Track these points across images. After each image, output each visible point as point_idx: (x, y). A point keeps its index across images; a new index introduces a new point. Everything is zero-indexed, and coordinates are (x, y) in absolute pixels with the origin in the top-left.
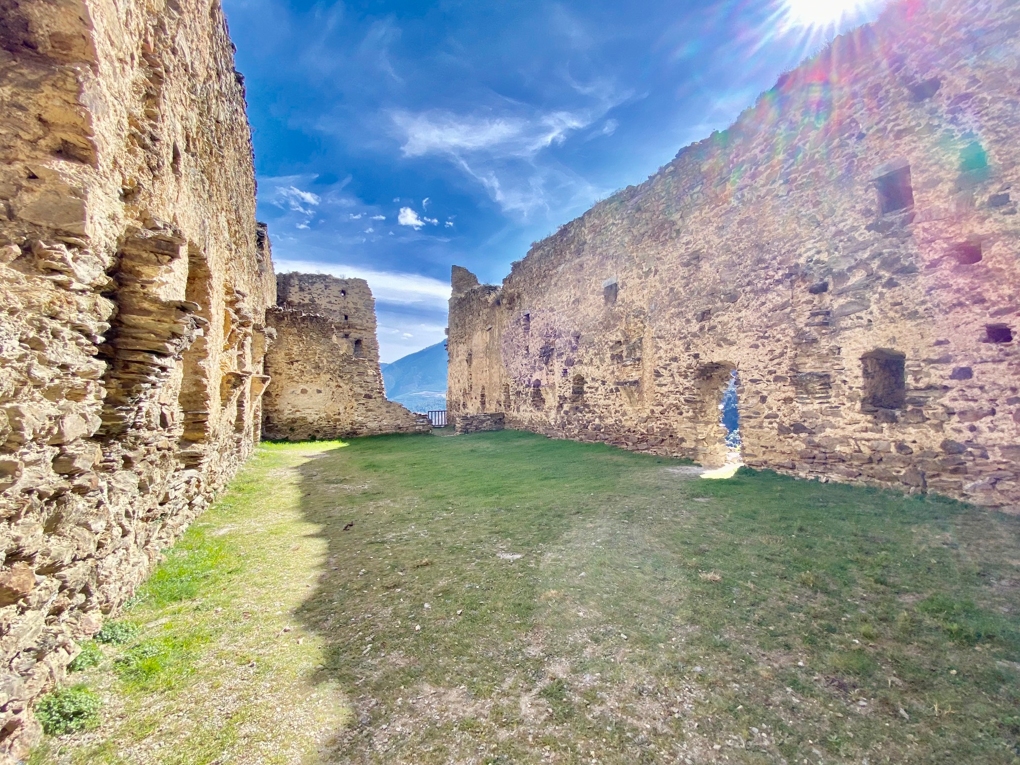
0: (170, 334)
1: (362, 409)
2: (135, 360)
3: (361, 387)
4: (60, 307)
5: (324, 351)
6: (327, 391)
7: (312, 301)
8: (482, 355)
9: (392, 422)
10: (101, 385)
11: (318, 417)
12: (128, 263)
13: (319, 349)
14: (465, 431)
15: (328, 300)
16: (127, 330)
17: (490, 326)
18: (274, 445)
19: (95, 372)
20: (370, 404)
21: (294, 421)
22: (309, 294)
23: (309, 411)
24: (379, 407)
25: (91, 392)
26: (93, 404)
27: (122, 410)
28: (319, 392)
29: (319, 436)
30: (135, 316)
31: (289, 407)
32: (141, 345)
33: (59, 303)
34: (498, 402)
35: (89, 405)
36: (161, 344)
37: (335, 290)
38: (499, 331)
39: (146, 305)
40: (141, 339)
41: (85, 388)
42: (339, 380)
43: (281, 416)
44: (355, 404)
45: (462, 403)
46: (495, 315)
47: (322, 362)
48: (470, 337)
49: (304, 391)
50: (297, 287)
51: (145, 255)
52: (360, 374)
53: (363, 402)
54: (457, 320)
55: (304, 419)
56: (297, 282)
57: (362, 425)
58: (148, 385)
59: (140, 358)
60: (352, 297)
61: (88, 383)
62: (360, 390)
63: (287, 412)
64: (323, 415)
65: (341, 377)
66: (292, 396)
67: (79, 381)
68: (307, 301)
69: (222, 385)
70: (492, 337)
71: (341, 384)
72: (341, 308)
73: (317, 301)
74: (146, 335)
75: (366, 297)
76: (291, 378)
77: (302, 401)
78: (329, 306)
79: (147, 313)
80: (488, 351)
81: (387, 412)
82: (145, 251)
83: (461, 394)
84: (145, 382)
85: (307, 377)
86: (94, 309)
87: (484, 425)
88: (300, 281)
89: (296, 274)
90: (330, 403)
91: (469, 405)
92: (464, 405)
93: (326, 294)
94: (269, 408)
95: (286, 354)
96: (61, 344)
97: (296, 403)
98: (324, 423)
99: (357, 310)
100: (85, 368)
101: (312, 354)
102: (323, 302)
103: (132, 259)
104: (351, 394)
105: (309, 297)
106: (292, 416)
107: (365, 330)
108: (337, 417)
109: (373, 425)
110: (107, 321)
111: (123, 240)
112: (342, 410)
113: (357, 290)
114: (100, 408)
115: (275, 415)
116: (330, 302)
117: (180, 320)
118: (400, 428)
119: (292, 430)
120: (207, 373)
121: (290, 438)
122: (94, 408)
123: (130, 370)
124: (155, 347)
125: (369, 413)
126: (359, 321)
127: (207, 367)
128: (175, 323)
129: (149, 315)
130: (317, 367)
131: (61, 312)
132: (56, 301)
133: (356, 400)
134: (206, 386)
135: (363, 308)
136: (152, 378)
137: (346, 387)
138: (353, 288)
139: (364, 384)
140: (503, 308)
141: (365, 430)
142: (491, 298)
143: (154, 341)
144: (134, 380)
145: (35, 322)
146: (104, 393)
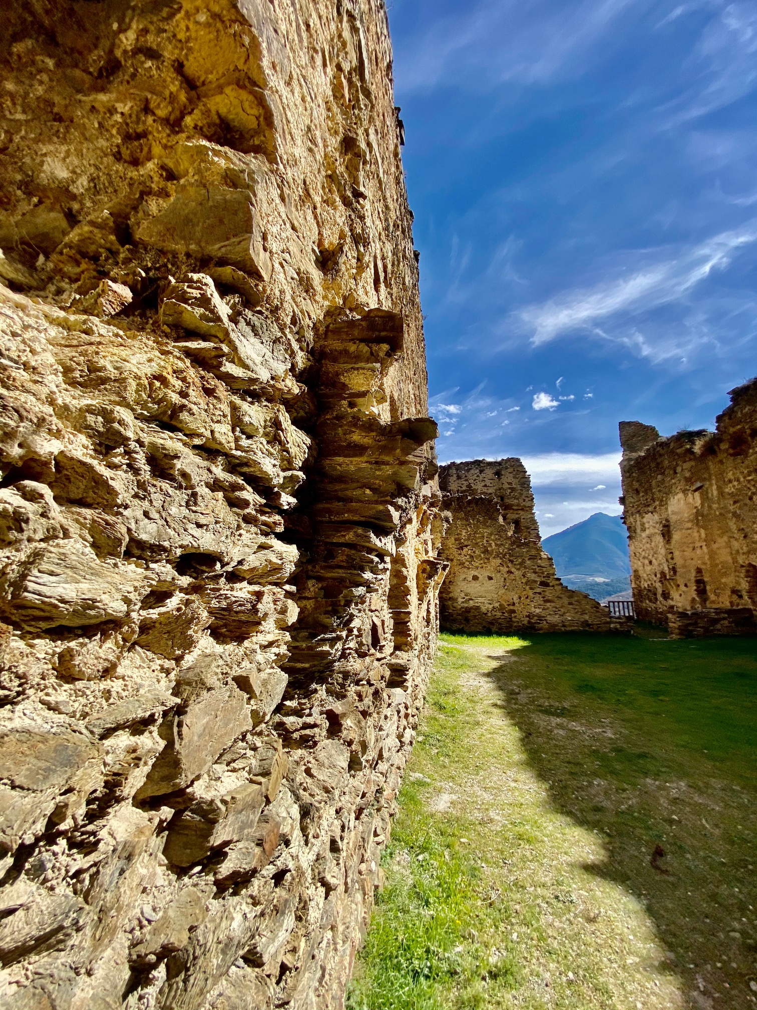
0: (394, 486)
1: (539, 600)
2: (342, 540)
3: (535, 572)
4: (184, 394)
5: (491, 534)
6: (497, 577)
7: (469, 486)
8: (689, 525)
9: (577, 617)
10: (288, 595)
11: (491, 606)
12: (331, 367)
13: (486, 531)
14: (686, 633)
15: (483, 484)
16: (330, 487)
17: (698, 484)
18: (452, 638)
19: (277, 569)
20: (547, 594)
21: (468, 610)
22: (466, 480)
23: (481, 600)
24: (559, 597)
25: (266, 615)
26: (271, 644)
27: (324, 640)
28: (490, 578)
29: (494, 629)
30: (340, 459)
31: (463, 595)
32: (349, 511)
33: (178, 384)
34: (734, 592)
35: (264, 647)
36: (381, 507)
37: (489, 473)
38: (719, 488)
39: (357, 437)
40: (350, 500)
41: (255, 610)
42: (510, 565)
43: (455, 604)
44: (530, 593)
45: (660, 591)
46: (707, 468)
47: (490, 545)
48: (663, 503)
49: (475, 578)
50: (455, 476)
51: (352, 348)
52: (532, 558)
53: (538, 590)
54: (636, 485)
55: (478, 608)
56: (455, 472)
57: (541, 618)
58: (361, 590)
59: (350, 536)
60: (508, 478)
61: (259, 595)
62: (533, 576)
63: (460, 600)
64: (497, 605)
65: (512, 561)
66: (463, 583)
67: (242, 591)
68: (464, 488)
69: (417, 575)
70: (705, 498)
71: (513, 570)
72: (496, 490)
73: (474, 487)
74: (358, 492)
75: (521, 476)
76: (462, 564)
77: (474, 588)
78: (485, 490)
79: (358, 450)
80: (700, 518)
81: (570, 604)
82: (353, 340)
83: (657, 579)
84: (358, 585)
85: (477, 563)
86: (275, 436)
87: (718, 626)
88: (457, 470)
89: (453, 463)
90: (502, 591)
91: (674, 594)
92: (666, 596)
93: (481, 478)
94: (444, 595)
95: (456, 540)
96: (181, 496)
97: (469, 591)
98: (499, 614)
99: (513, 489)
100: (254, 561)
101: (479, 538)
102: (479, 487)
103: (335, 360)
104: (524, 581)
105: (466, 483)
106: (466, 605)
107: (522, 509)
108: (512, 607)
109: (555, 619)
110: (301, 469)
111: (322, 329)
112: (516, 600)
113: (511, 470)
114: (283, 649)
115: (450, 603)
116: (485, 486)
117: (410, 458)
118: (588, 625)
119: (467, 620)
120: (407, 562)
121: (466, 629)
122: (271, 654)
123: (335, 562)
124: (371, 512)
125: (548, 604)
126: (516, 501)
127: (406, 555)
128: (402, 463)
129: (361, 455)
130: (486, 551)
131: (183, 407)
132: (173, 380)
133: (531, 589)
134: (406, 578)
135: (519, 487)
136: (368, 575)
137: (518, 573)
138: (507, 468)
139: (538, 569)
140: (722, 456)
141: (544, 625)
142: (698, 447)
143: (370, 502)
144: (341, 580)
145: (91, 419)
146: (293, 614)
